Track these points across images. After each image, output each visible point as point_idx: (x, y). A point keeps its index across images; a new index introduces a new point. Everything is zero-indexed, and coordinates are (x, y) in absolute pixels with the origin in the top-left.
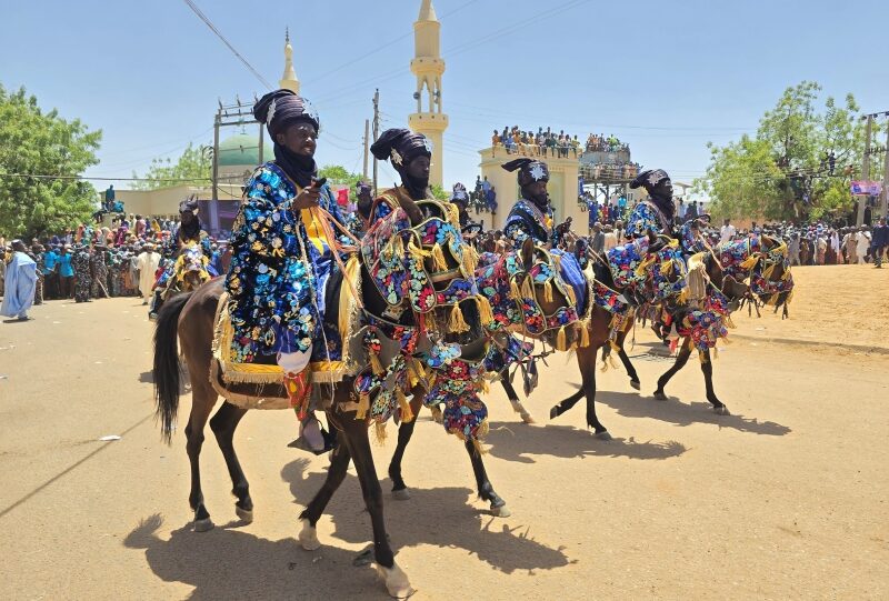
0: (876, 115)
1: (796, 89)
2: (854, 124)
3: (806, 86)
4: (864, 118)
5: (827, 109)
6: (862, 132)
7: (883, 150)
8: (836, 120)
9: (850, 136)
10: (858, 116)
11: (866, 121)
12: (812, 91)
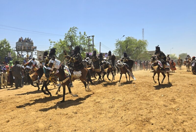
0: (90, 37)
1: (72, 28)
2: (86, 39)
3: (74, 28)
4: (88, 37)
5: (80, 34)
6: (88, 41)
7: (92, 45)
8: (82, 38)
9: (85, 42)
10: (86, 37)
11: (88, 38)
12: (76, 29)
